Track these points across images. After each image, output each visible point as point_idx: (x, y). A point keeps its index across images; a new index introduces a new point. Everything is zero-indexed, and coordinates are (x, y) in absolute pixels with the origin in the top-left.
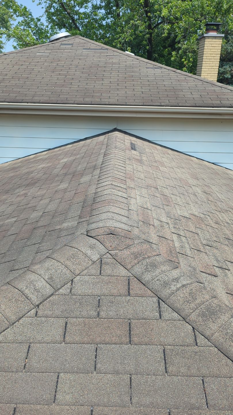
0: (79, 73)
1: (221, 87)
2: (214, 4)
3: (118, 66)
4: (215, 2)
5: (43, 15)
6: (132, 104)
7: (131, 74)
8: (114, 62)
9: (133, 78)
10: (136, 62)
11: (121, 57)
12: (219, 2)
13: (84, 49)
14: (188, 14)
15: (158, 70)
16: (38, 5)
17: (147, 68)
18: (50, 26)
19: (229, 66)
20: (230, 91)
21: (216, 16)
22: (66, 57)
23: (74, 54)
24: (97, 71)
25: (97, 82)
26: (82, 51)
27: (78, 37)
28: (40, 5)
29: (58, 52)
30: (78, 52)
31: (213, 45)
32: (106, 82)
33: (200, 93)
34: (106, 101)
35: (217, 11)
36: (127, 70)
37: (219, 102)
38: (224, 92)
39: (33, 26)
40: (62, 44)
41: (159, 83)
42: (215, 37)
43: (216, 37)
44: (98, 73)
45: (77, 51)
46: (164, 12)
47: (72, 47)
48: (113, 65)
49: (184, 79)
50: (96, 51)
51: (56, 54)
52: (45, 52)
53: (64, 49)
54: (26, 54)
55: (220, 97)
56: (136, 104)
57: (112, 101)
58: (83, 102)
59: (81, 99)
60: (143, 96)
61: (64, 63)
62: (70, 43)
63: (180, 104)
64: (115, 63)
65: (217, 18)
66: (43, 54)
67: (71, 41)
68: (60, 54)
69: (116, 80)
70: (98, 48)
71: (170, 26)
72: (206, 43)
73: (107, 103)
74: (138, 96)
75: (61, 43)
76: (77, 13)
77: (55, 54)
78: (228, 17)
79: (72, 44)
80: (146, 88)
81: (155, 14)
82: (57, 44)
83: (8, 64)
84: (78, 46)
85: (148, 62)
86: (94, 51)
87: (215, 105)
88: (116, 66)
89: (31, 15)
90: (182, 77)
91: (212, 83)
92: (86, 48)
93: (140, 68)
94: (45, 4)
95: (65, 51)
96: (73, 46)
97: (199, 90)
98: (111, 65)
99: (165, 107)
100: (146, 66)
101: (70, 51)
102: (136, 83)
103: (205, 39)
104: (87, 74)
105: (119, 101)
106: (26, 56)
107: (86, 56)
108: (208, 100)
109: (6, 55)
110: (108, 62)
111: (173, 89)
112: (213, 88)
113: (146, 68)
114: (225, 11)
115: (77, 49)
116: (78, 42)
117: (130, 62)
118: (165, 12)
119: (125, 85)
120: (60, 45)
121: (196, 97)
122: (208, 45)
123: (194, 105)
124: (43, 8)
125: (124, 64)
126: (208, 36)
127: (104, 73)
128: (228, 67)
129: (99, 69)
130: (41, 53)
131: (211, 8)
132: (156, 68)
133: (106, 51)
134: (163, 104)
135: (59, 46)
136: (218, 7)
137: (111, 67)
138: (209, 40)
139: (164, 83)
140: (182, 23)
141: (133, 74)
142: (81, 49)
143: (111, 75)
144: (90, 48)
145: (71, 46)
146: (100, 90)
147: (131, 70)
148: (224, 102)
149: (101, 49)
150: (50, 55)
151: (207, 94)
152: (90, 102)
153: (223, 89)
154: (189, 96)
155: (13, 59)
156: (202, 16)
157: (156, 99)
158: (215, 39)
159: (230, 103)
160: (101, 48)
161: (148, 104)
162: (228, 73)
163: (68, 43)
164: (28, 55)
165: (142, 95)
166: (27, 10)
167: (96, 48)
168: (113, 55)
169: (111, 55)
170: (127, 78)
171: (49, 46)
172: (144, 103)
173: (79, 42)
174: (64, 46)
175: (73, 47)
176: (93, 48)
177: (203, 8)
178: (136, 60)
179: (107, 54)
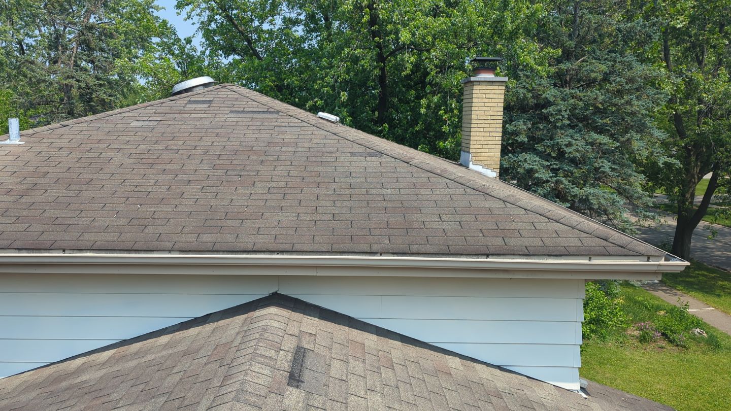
0: (206, 168)
1: (504, 201)
2: (489, 22)
3: (293, 149)
4: (491, 19)
5: (194, 34)
6: (306, 248)
7: (317, 169)
8: (286, 141)
9: (318, 180)
10: (332, 142)
11: (302, 128)
12: (498, 19)
13: (232, 112)
14: (445, 36)
15: (374, 159)
16: (185, 20)
17: (352, 154)
18: (207, 52)
19: (524, 122)
20: (523, 212)
21: (495, 41)
22: (191, 130)
23: (208, 123)
24: (247, 163)
25: (240, 190)
26: (226, 116)
27: (226, 87)
28: (189, 19)
29: (177, 119)
30: (217, 119)
31: (488, 96)
32: (260, 190)
33: (458, 218)
34: (247, 241)
35: (495, 33)
36: (310, 159)
37: (499, 241)
38: (511, 213)
39: (177, 52)
40: (190, 102)
41: (374, 191)
42: (491, 83)
43: (493, 82)
44: (247, 168)
45: (217, 116)
46: (403, 35)
47: (209, 107)
48: (284, 149)
49: (426, 180)
50: (256, 115)
51: (173, 123)
52: (150, 119)
53: (190, 112)
54: (109, 125)
55: (502, 228)
56: (316, 248)
57: (262, 240)
58: (194, 246)
59: (192, 238)
60: (334, 226)
61: (181, 143)
62: (208, 99)
63: (414, 248)
64: (287, 145)
65: (495, 44)
66: (144, 123)
67: (209, 96)
68: (180, 123)
69: (282, 184)
70: (260, 110)
71: (415, 58)
72: (474, 91)
73: (250, 247)
74: (323, 226)
75: (188, 99)
76: (258, 30)
77: (170, 123)
78: (516, 43)
79: (210, 102)
80: (345, 204)
81: (387, 38)
82: (181, 101)
83: (61, 148)
84: (222, 105)
85: (356, 141)
86: (250, 115)
87: (492, 250)
88: (290, 149)
89: (175, 34)
90: (423, 176)
91: (484, 190)
92: (236, 109)
93: (337, 154)
94: (199, 17)
95: (192, 115)
96: (212, 105)
97: (457, 209)
98: (278, 149)
99: (381, 255)
100: (351, 150)
101: (203, 116)
102: (323, 191)
103: (473, 85)
104: (223, 171)
105: (277, 241)
106: (107, 130)
107: (232, 127)
108: (476, 235)
109: (65, 126)
110: (275, 140)
111: (401, 205)
112: (487, 204)
113: (349, 155)
114: (510, 33)
115: (217, 112)
116: (223, 96)
117: (318, 141)
118: (405, 36)
119: (300, 197)
120: (186, 104)
121: (450, 227)
122: (479, 96)
123: (444, 249)
124: (193, 24)
125: (306, 145)
126: (478, 80)
127: (259, 168)
128: (522, 122)
129: (252, 157)
130: (142, 122)
131: (486, 29)
132: (370, 155)
133: (276, 116)
134: (375, 248)
135: (183, 105)
136: (496, 27)
137: (279, 153)
138: (480, 87)
139: (384, 191)
140: (436, 52)
141: (320, 169)
142: (227, 112)
143: (275, 173)
144: (245, 110)
145: (207, 105)
146: (241, 210)
147: (320, 159)
148: (513, 242)
149: (267, 112)
150: (159, 126)
151: (473, 219)
152: (210, 246)
153: (509, 205)
154: (436, 225)
155: (78, 137)
156: (469, 41)
157: (361, 233)
158: (492, 85)
159: (524, 244)
160: (266, 110)
161: (341, 247)
162: (522, 134)
163: (204, 99)
164: (112, 125)
165: (333, 224)
166: (169, 26)
167: (257, 110)
168: (286, 124)
169: (283, 124)
170: (307, 180)
171: (164, 105)
172: (334, 246)
173: (225, 96)
174: (193, 106)
175: (211, 108)
176: (250, 110)
177: (471, 28)
178: (331, 137)
179: (276, 124)
